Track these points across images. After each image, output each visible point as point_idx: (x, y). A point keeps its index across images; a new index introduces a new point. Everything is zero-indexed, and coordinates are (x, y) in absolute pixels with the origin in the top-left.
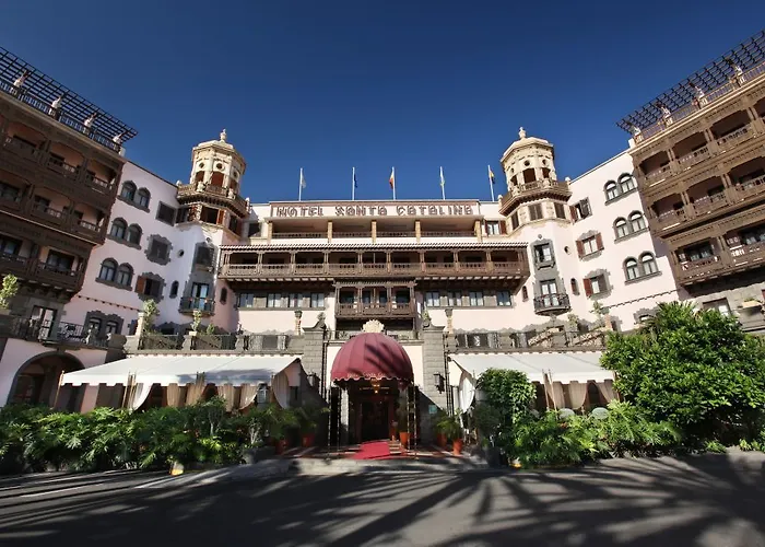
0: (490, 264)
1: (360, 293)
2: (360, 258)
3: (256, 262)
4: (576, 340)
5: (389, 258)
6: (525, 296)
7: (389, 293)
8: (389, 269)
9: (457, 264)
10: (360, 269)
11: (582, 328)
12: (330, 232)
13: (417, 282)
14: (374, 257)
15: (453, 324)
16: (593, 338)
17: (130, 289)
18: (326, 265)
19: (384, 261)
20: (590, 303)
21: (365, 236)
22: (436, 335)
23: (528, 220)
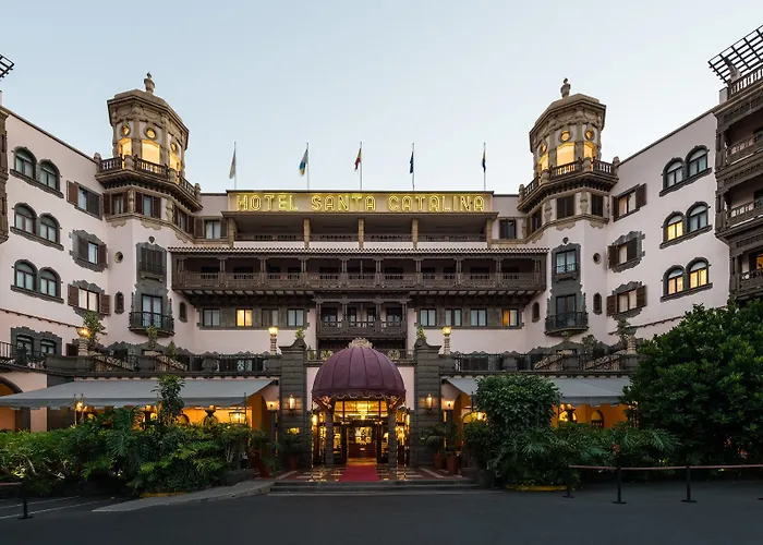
0: (499, 276)
1: (345, 308)
2: (344, 266)
3: (218, 270)
4: (591, 364)
5: (378, 266)
6: (536, 316)
7: (378, 309)
8: (379, 281)
9: (459, 275)
10: (344, 281)
11: (599, 351)
12: (307, 233)
13: (411, 297)
14: (362, 265)
15: (451, 343)
16: (610, 363)
17: (61, 301)
18: (303, 275)
19: (373, 270)
20: (613, 324)
21: (349, 239)
22: (431, 356)
23: (553, 218)
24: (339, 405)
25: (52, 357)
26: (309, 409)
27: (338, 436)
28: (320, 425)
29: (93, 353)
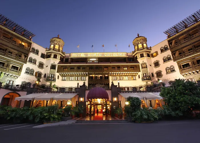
6: (139, 77)
10: (95, 71)
11: (155, 86)
14: (99, 67)
15: (120, 85)
17: (33, 75)
22: (115, 88)
24: (93, 100)
25: (29, 88)
26: (86, 101)
27: (93, 108)
28: (88, 105)
29: (38, 87)
